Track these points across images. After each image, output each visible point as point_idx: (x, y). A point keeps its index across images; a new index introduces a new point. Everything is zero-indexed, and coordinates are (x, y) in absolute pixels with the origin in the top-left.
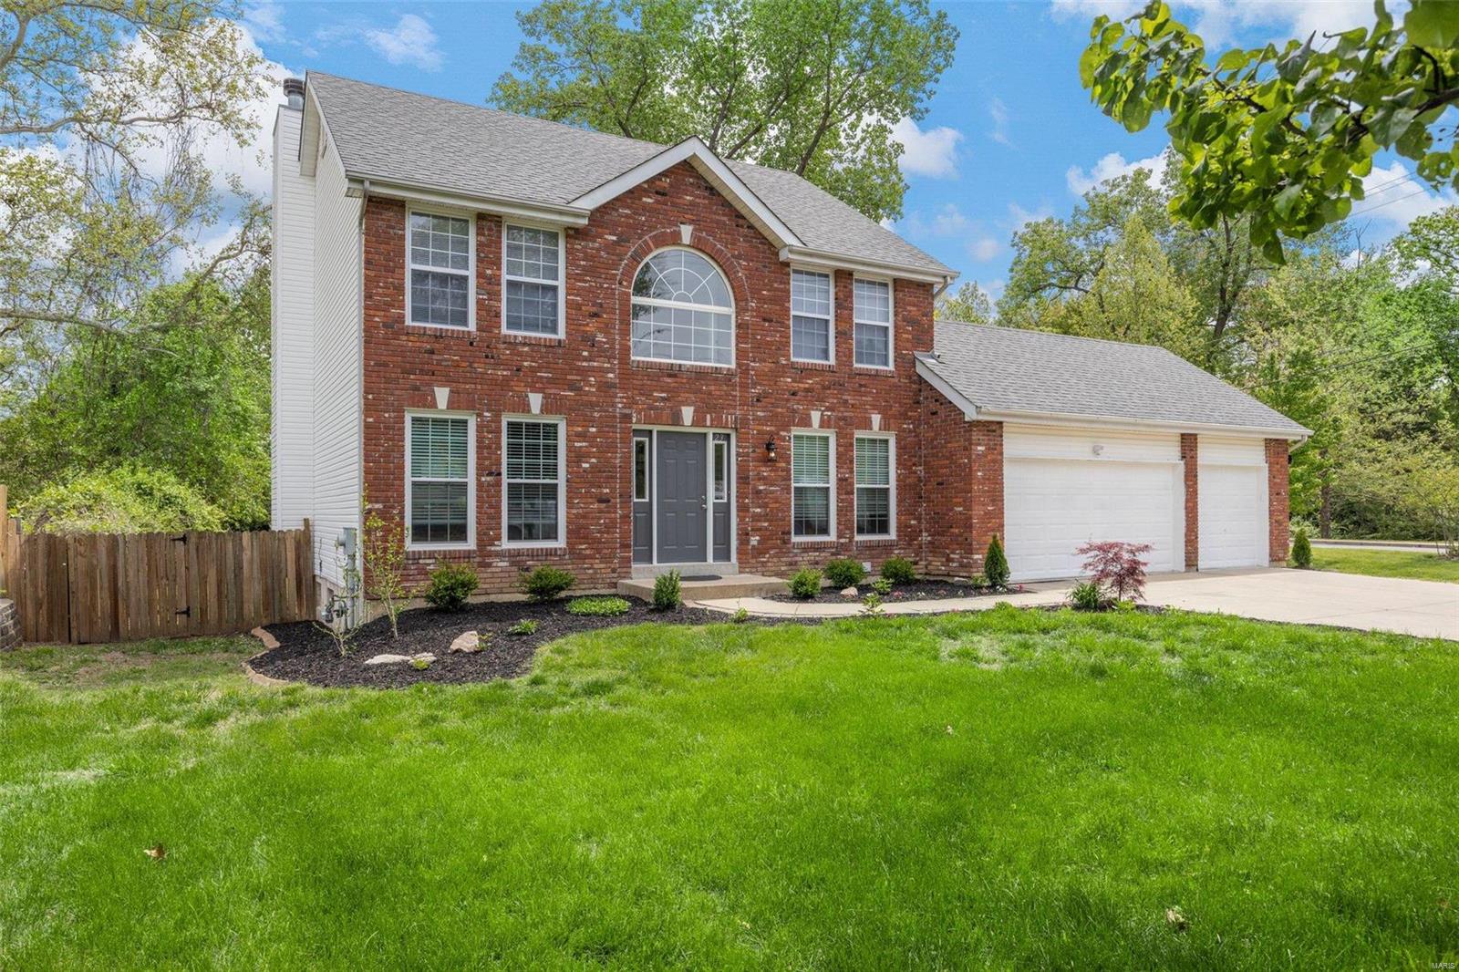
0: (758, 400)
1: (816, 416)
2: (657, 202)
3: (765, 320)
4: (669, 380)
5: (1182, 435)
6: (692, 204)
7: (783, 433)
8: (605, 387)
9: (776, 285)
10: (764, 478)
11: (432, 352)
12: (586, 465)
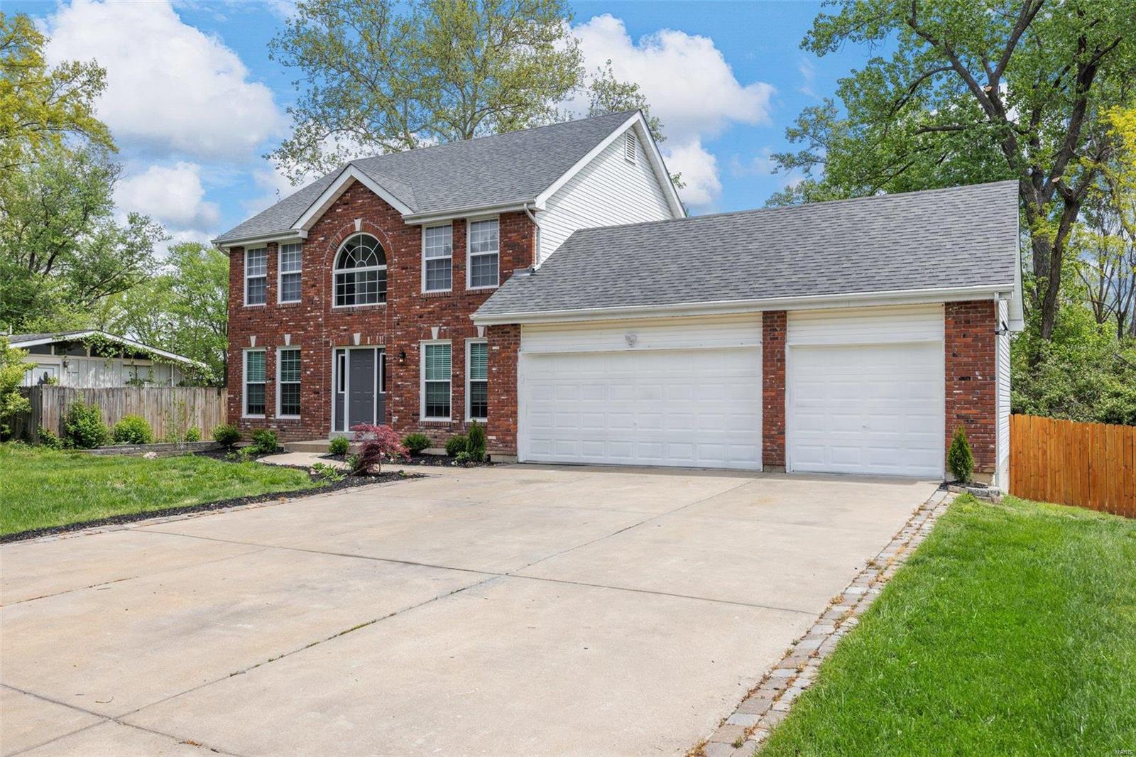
0: (398, 324)
1: (435, 331)
2: (344, 210)
3: (403, 269)
4: (348, 318)
5: (765, 313)
6: (362, 204)
7: (413, 345)
8: (318, 326)
9: (410, 243)
10: (401, 377)
11: (250, 319)
12: (308, 373)
